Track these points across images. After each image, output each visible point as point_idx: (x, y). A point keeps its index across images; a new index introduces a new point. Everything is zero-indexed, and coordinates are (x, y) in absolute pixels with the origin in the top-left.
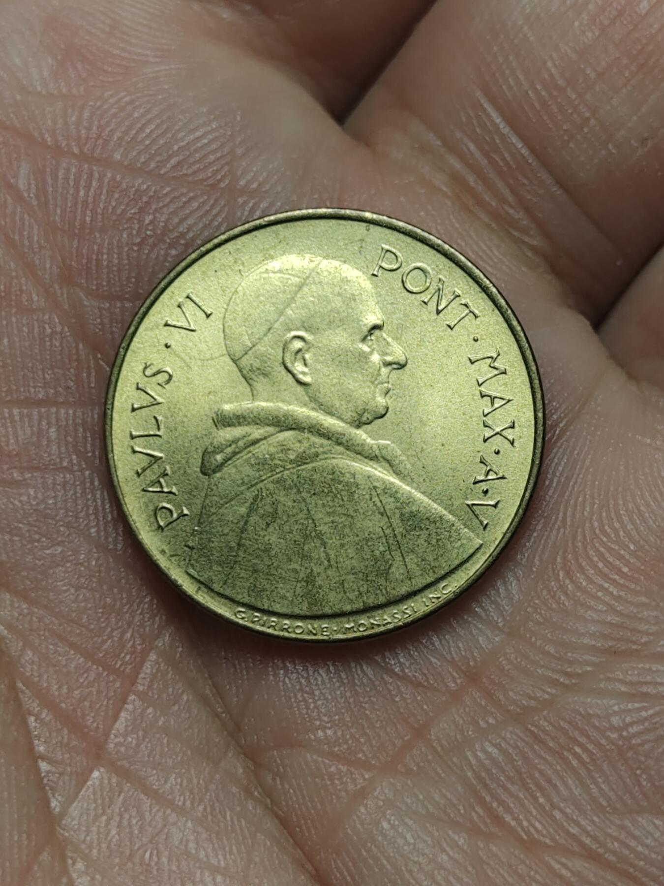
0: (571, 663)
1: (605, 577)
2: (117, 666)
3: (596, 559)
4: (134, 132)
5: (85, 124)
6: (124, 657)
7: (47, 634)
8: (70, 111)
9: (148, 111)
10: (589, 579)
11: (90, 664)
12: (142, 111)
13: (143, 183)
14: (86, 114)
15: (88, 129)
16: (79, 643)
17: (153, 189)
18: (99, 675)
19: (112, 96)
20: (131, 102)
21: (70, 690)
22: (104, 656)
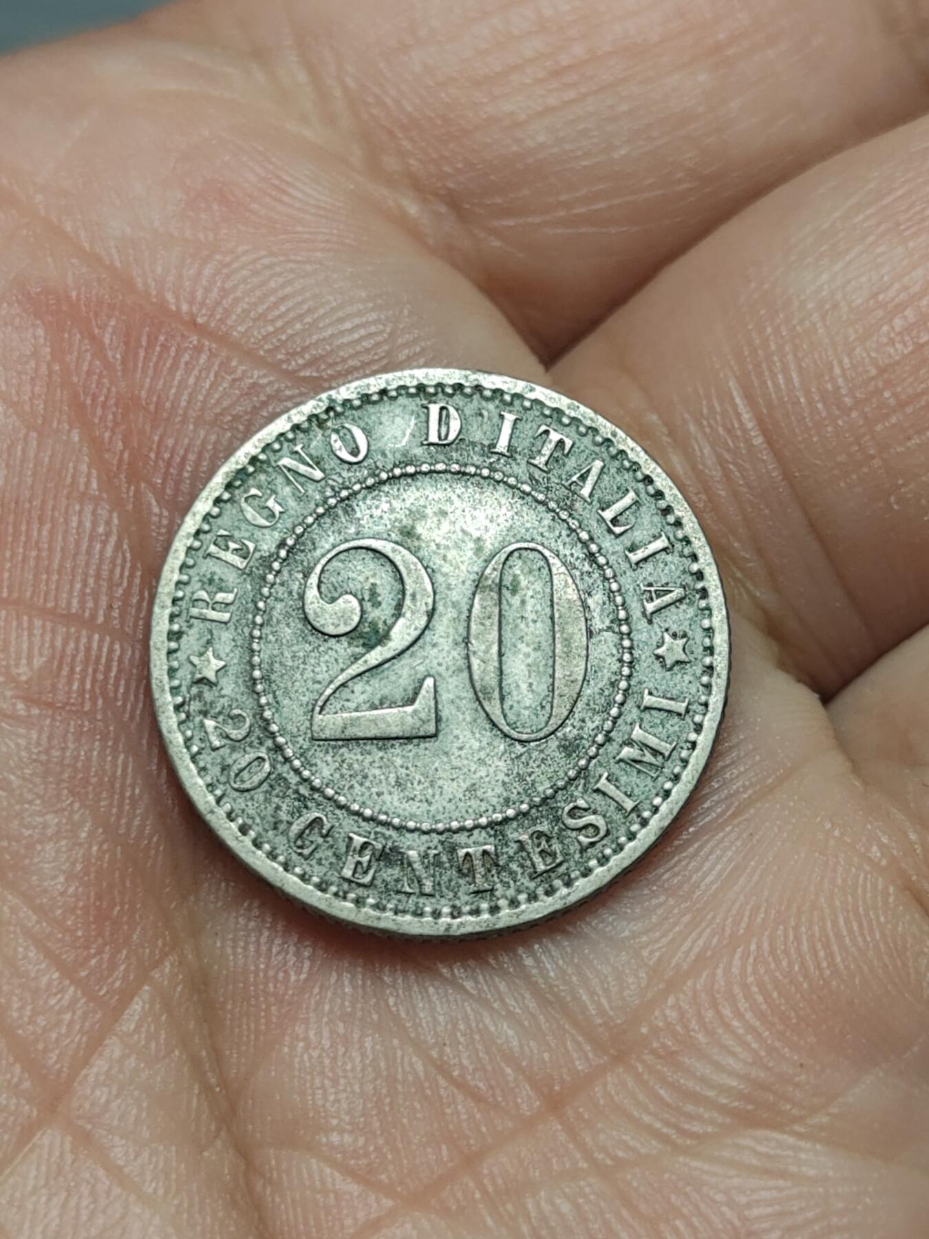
0: (690, 1117)
1: (761, 1016)
2: (102, 993)
3: (755, 989)
4: (265, 306)
5: (204, 283)
6: (114, 982)
7: (18, 930)
8: (189, 261)
9: (289, 282)
10: (739, 1015)
11: (67, 982)
12: (281, 280)
13: (264, 376)
14: (207, 271)
15: (207, 290)
16: (57, 952)
17: (276, 386)
18: (74, 1001)
19: (246, 252)
20: (269, 267)
21: (35, 1013)
22: (87, 976)
